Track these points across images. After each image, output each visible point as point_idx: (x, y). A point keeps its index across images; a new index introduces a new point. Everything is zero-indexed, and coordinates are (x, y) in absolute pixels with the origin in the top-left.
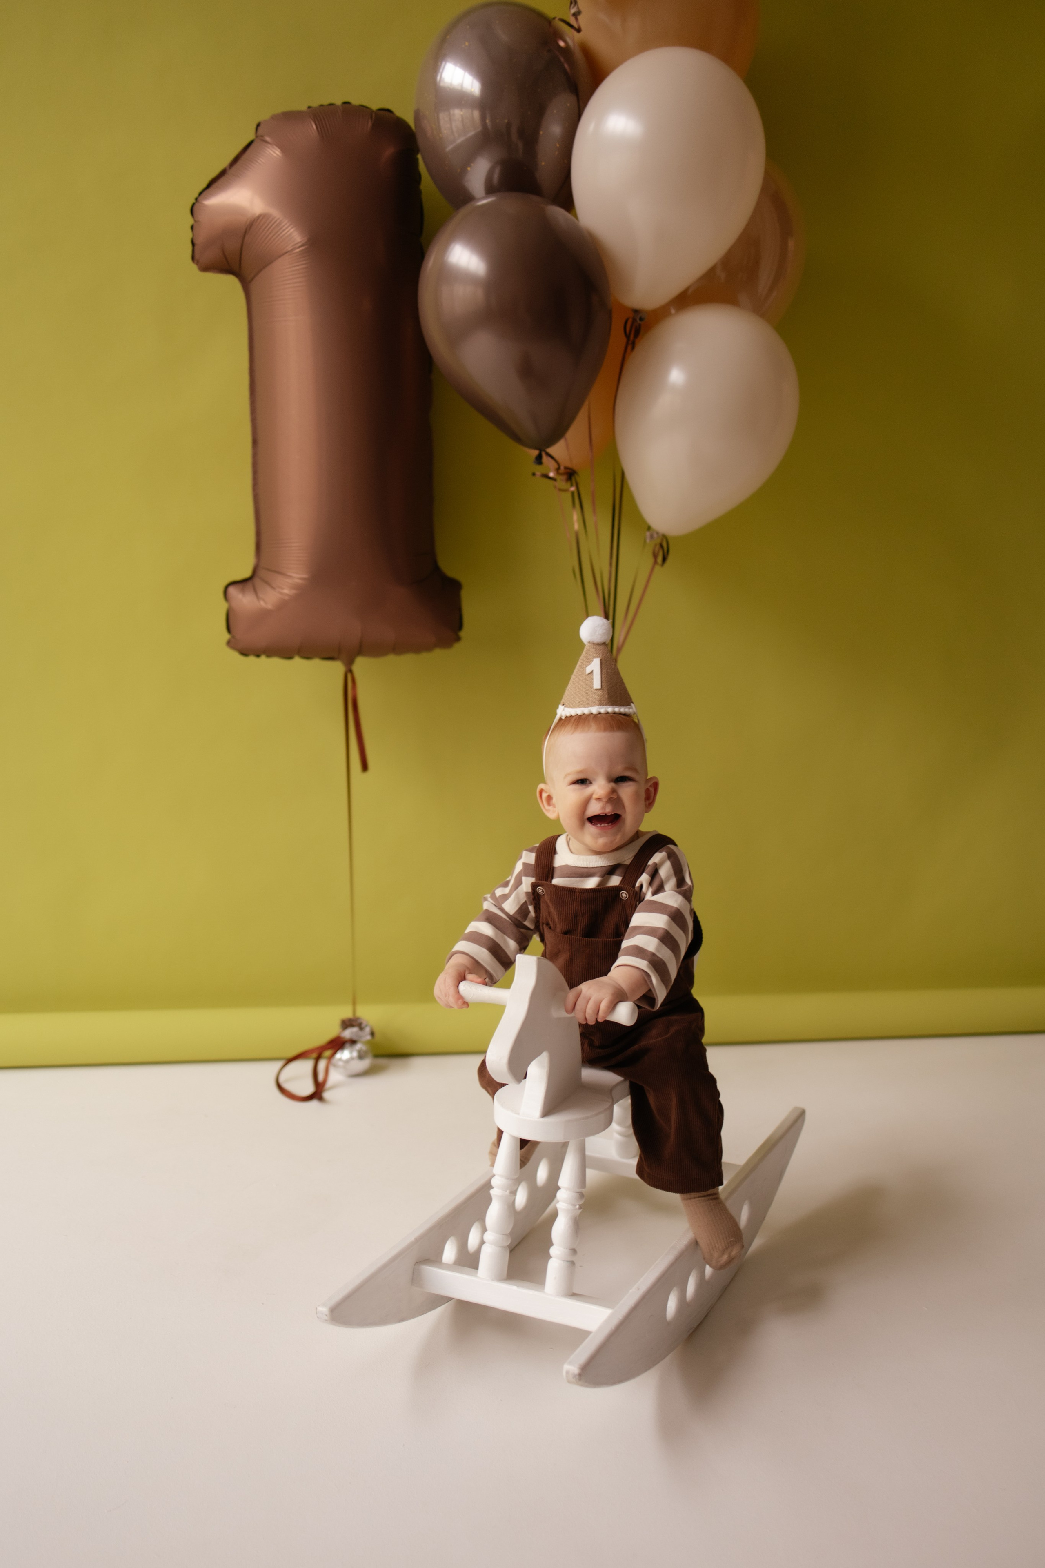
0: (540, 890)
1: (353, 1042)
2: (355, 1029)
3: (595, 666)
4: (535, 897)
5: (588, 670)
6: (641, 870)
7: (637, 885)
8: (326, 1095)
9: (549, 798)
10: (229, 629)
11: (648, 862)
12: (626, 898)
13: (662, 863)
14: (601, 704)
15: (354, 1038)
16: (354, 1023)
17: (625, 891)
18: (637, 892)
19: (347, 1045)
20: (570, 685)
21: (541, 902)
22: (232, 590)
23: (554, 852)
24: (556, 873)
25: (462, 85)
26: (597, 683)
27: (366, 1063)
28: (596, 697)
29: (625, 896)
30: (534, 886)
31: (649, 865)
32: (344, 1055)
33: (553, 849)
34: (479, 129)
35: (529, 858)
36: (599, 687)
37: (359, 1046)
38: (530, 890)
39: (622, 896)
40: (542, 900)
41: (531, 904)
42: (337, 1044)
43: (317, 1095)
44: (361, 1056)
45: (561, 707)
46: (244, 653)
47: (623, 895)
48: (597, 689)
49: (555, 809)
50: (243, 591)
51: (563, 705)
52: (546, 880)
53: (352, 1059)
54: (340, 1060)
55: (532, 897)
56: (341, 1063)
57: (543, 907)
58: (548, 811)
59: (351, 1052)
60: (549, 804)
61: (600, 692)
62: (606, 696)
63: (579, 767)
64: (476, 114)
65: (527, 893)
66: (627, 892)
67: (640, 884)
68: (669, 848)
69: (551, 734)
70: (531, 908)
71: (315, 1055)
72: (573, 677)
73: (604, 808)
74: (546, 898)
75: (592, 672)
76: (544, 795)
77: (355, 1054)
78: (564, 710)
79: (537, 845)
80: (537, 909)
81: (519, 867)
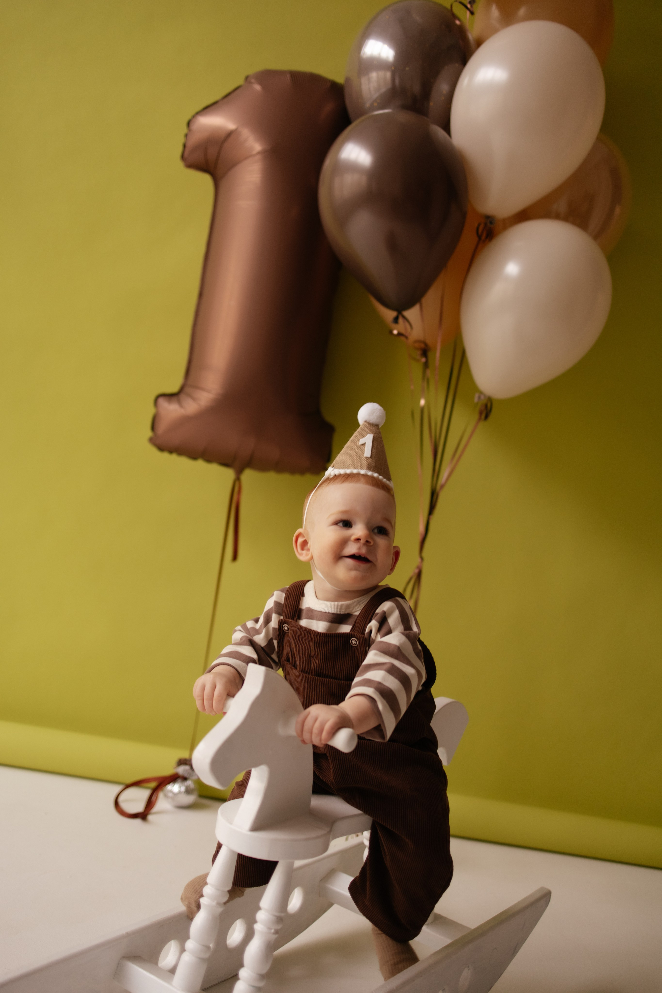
0: (286, 627)
1: (185, 779)
2: (187, 767)
3: (368, 440)
4: (280, 633)
5: (361, 441)
6: (369, 619)
7: (367, 631)
8: (150, 817)
9: (305, 543)
10: (153, 428)
11: (376, 610)
12: (356, 644)
13: (391, 612)
14: (368, 469)
15: (186, 775)
16: (187, 762)
17: (355, 637)
18: (366, 639)
19: (179, 780)
20: (342, 452)
21: (285, 639)
22: (161, 401)
23: (302, 594)
24: (304, 614)
25: (379, 54)
26: (367, 452)
27: (190, 799)
28: (365, 463)
29: (355, 643)
30: (281, 623)
31: (378, 614)
32: (175, 788)
33: (302, 591)
34: (389, 86)
35: (278, 596)
36: (369, 456)
37: (189, 783)
38: (277, 626)
39: (352, 643)
40: (286, 637)
41: (276, 639)
42: (174, 778)
43: (143, 816)
44: (188, 791)
45: (330, 469)
46: (161, 448)
47: (354, 642)
48: (367, 458)
49: (308, 553)
50: (170, 402)
51: (333, 467)
52: (293, 619)
53: (180, 792)
54: (171, 791)
55: (278, 633)
56: (170, 795)
57: (286, 642)
58: (301, 554)
59: (180, 787)
60: (303, 549)
61: (370, 460)
62: (374, 464)
63: (342, 508)
64: (388, 75)
65: (274, 629)
66: (357, 639)
67: (369, 630)
68: (397, 600)
69: (316, 489)
70: (275, 642)
71: (153, 785)
72: (346, 446)
73: (359, 549)
74: (290, 635)
75: (364, 444)
76: (300, 540)
77: (183, 789)
78: (333, 470)
79: (288, 587)
80: (280, 643)
81: (270, 604)
